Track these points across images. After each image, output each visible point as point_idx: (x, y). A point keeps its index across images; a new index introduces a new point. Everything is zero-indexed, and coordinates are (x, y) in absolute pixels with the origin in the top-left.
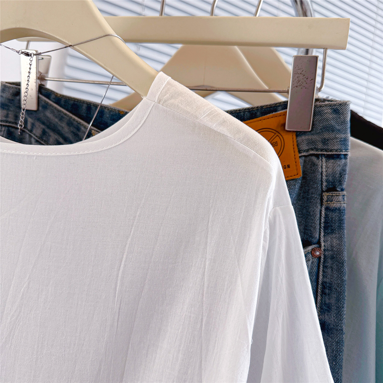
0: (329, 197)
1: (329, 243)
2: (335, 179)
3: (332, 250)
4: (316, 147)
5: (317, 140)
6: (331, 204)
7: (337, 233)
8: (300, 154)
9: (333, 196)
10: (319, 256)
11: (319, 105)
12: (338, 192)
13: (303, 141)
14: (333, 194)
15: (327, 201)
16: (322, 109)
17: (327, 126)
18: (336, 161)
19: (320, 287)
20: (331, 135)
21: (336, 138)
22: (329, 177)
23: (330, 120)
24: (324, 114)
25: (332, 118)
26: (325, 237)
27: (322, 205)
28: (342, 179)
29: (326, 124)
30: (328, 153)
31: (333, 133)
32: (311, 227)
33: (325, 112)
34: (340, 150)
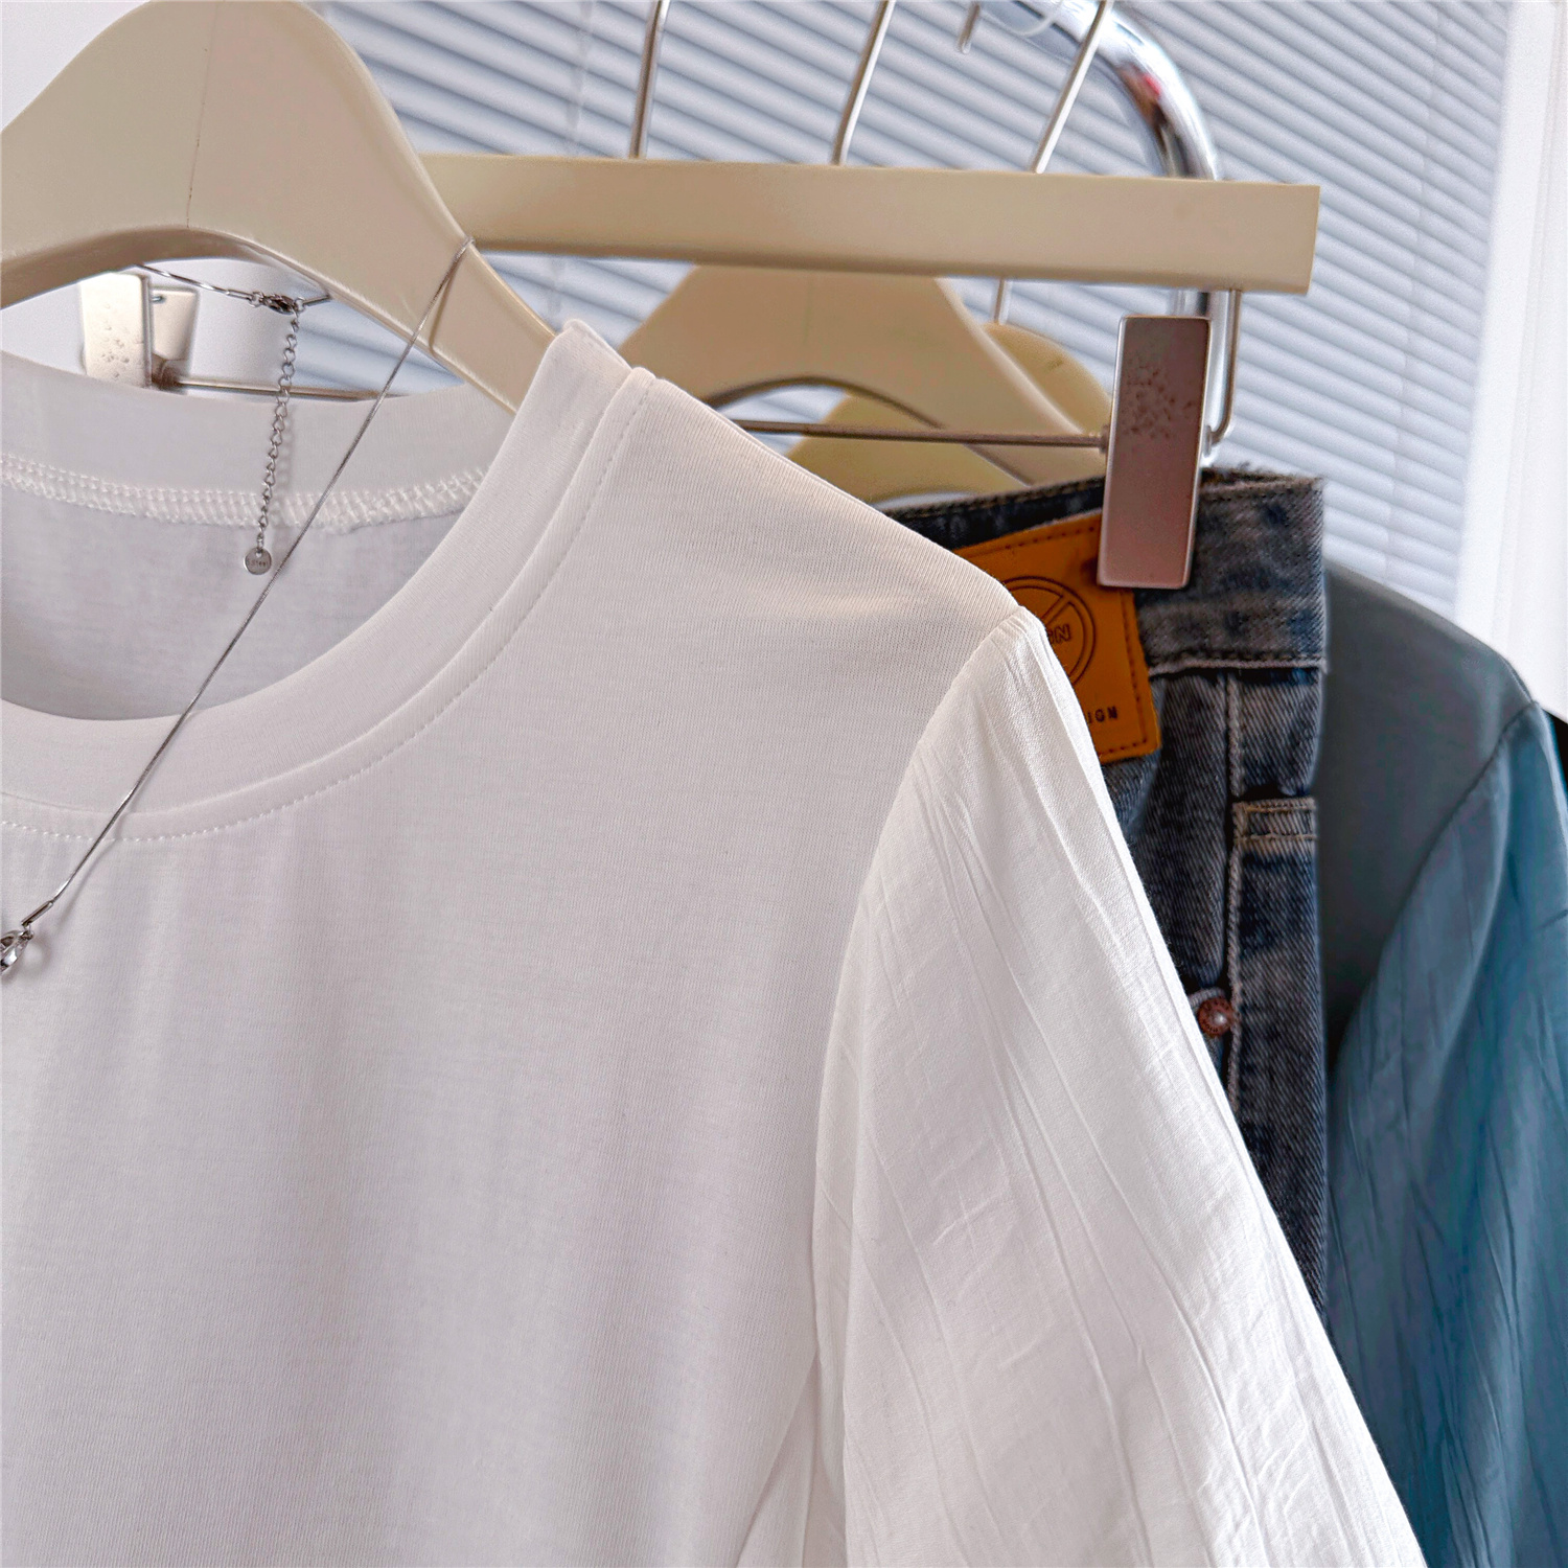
0: (1253, 820)
1: (1258, 982)
2: (1274, 753)
3: (1270, 1007)
4: (1205, 644)
5: (1207, 617)
6: (1261, 842)
7: (1286, 946)
8: (1151, 669)
10: (1226, 1029)
11: (1216, 494)
13: (1160, 624)
14: (1268, 806)
15: (1248, 833)
16: (1226, 509)
17: (1244, 568)
18: (1276, 693)
20: (1256, 602)
21: (1277, 612)
22: (1254, 747)
23: (1254, 548)
24: (1230, 528)
25: (1262, 538)
26: (1242, 962)
27: (1229, 846)
28: (1298, 755)
29: (1239, 562)
30: (1247, 665)
31: (1266, 594)
33: (1235, 521)
34: (1290, 651)
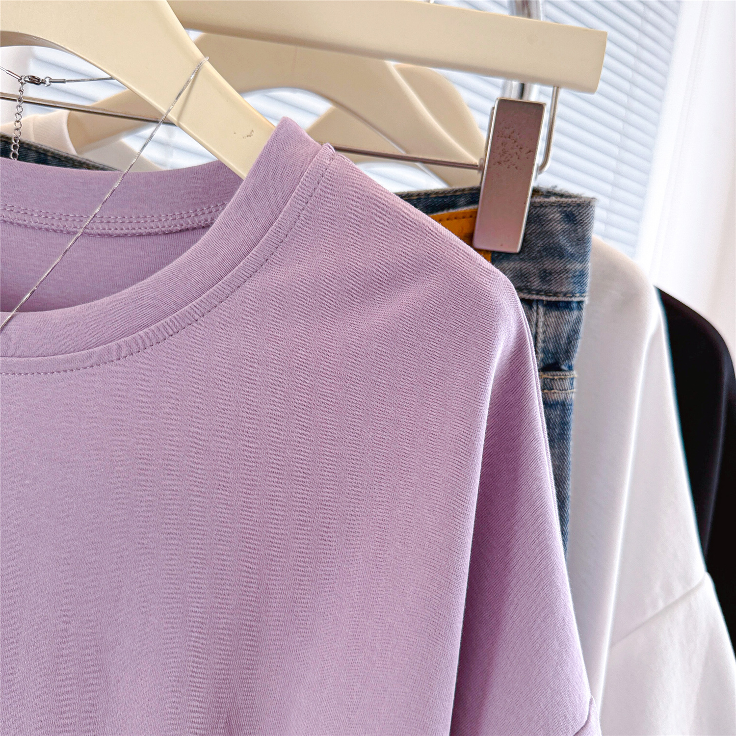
0: (546, 382)
2: (559, 346)
4: (528, 286)
5: (530, 271)
6: (549, 394)
9: (553, 379)
12: (563, 373)
14: (554, 375)
16: (544, 212)
17: (551, 246)
20: (557, 265)
21: (567, 271)
22: (549, 342)
23: (558, 235)
25: (562, 230)
28: (570, 348)
30: (549, 299)
34: (571, 293)
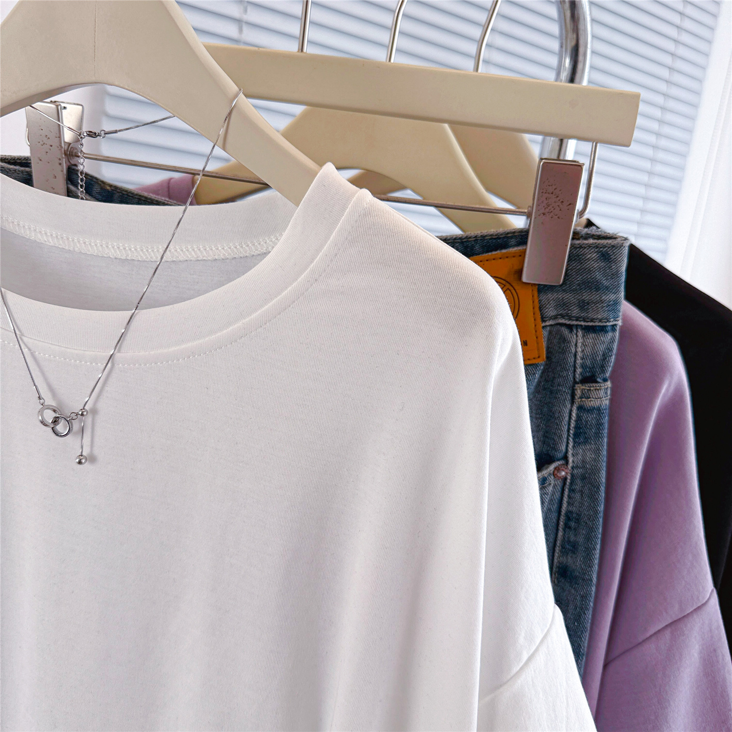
0: (584, 392)
1: (580, 457)
2: (595, 362)
3: (584, 467)
4: (569, 313)
5: (570, 301)
6: (586, 401)
7: (593, 443)
8: (544, 323)
9: (590, 390)
10: (565, 476)
11: (579, 244)
12: (599, 384)
13: (549, 303)
14: (591, 387)
15: (581, 398)
16: (583, 252)
17: (589, 280)
18: (598, 336)
19: (562, 518)
21: (602, 302)
22: (587, 359)
24: (585, 261)
26: (574, 449)
27: (573, 402)
28: (605, 363)
29: (587, 277)
30: (587, 324)
31: (598, 293)
32: (555, 434)
33: (587, 258)
34: (606, 319)
